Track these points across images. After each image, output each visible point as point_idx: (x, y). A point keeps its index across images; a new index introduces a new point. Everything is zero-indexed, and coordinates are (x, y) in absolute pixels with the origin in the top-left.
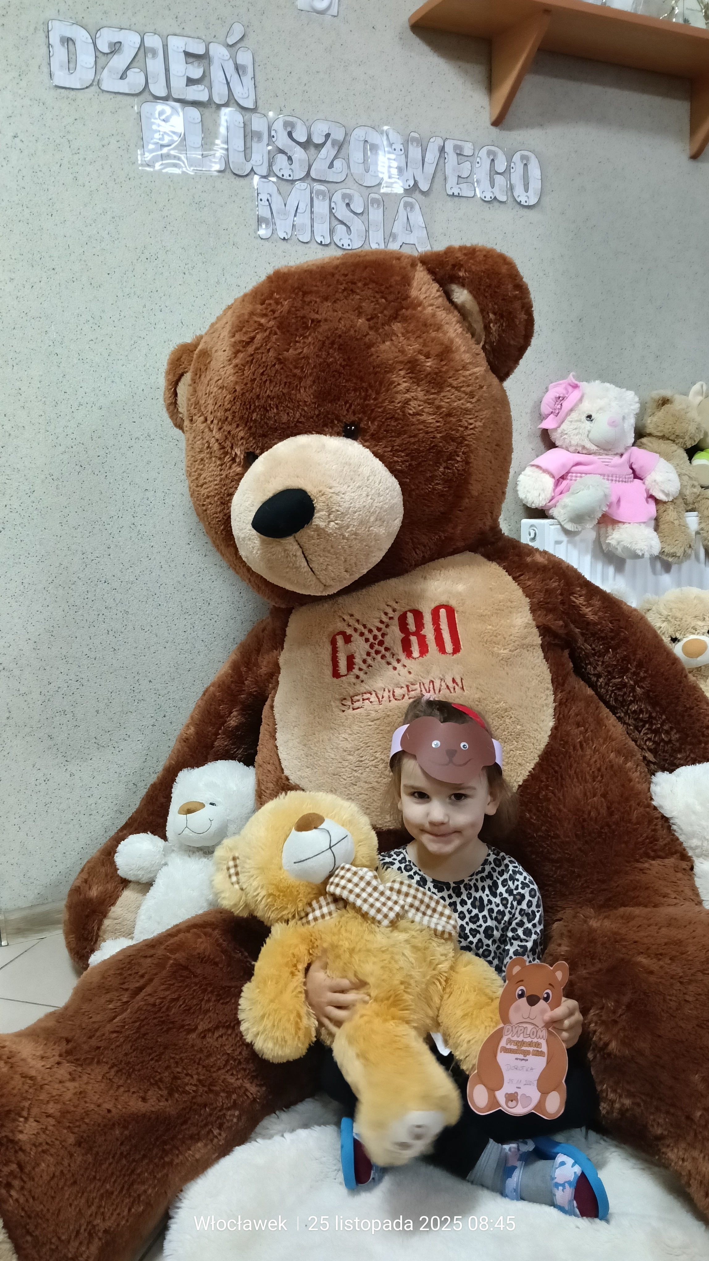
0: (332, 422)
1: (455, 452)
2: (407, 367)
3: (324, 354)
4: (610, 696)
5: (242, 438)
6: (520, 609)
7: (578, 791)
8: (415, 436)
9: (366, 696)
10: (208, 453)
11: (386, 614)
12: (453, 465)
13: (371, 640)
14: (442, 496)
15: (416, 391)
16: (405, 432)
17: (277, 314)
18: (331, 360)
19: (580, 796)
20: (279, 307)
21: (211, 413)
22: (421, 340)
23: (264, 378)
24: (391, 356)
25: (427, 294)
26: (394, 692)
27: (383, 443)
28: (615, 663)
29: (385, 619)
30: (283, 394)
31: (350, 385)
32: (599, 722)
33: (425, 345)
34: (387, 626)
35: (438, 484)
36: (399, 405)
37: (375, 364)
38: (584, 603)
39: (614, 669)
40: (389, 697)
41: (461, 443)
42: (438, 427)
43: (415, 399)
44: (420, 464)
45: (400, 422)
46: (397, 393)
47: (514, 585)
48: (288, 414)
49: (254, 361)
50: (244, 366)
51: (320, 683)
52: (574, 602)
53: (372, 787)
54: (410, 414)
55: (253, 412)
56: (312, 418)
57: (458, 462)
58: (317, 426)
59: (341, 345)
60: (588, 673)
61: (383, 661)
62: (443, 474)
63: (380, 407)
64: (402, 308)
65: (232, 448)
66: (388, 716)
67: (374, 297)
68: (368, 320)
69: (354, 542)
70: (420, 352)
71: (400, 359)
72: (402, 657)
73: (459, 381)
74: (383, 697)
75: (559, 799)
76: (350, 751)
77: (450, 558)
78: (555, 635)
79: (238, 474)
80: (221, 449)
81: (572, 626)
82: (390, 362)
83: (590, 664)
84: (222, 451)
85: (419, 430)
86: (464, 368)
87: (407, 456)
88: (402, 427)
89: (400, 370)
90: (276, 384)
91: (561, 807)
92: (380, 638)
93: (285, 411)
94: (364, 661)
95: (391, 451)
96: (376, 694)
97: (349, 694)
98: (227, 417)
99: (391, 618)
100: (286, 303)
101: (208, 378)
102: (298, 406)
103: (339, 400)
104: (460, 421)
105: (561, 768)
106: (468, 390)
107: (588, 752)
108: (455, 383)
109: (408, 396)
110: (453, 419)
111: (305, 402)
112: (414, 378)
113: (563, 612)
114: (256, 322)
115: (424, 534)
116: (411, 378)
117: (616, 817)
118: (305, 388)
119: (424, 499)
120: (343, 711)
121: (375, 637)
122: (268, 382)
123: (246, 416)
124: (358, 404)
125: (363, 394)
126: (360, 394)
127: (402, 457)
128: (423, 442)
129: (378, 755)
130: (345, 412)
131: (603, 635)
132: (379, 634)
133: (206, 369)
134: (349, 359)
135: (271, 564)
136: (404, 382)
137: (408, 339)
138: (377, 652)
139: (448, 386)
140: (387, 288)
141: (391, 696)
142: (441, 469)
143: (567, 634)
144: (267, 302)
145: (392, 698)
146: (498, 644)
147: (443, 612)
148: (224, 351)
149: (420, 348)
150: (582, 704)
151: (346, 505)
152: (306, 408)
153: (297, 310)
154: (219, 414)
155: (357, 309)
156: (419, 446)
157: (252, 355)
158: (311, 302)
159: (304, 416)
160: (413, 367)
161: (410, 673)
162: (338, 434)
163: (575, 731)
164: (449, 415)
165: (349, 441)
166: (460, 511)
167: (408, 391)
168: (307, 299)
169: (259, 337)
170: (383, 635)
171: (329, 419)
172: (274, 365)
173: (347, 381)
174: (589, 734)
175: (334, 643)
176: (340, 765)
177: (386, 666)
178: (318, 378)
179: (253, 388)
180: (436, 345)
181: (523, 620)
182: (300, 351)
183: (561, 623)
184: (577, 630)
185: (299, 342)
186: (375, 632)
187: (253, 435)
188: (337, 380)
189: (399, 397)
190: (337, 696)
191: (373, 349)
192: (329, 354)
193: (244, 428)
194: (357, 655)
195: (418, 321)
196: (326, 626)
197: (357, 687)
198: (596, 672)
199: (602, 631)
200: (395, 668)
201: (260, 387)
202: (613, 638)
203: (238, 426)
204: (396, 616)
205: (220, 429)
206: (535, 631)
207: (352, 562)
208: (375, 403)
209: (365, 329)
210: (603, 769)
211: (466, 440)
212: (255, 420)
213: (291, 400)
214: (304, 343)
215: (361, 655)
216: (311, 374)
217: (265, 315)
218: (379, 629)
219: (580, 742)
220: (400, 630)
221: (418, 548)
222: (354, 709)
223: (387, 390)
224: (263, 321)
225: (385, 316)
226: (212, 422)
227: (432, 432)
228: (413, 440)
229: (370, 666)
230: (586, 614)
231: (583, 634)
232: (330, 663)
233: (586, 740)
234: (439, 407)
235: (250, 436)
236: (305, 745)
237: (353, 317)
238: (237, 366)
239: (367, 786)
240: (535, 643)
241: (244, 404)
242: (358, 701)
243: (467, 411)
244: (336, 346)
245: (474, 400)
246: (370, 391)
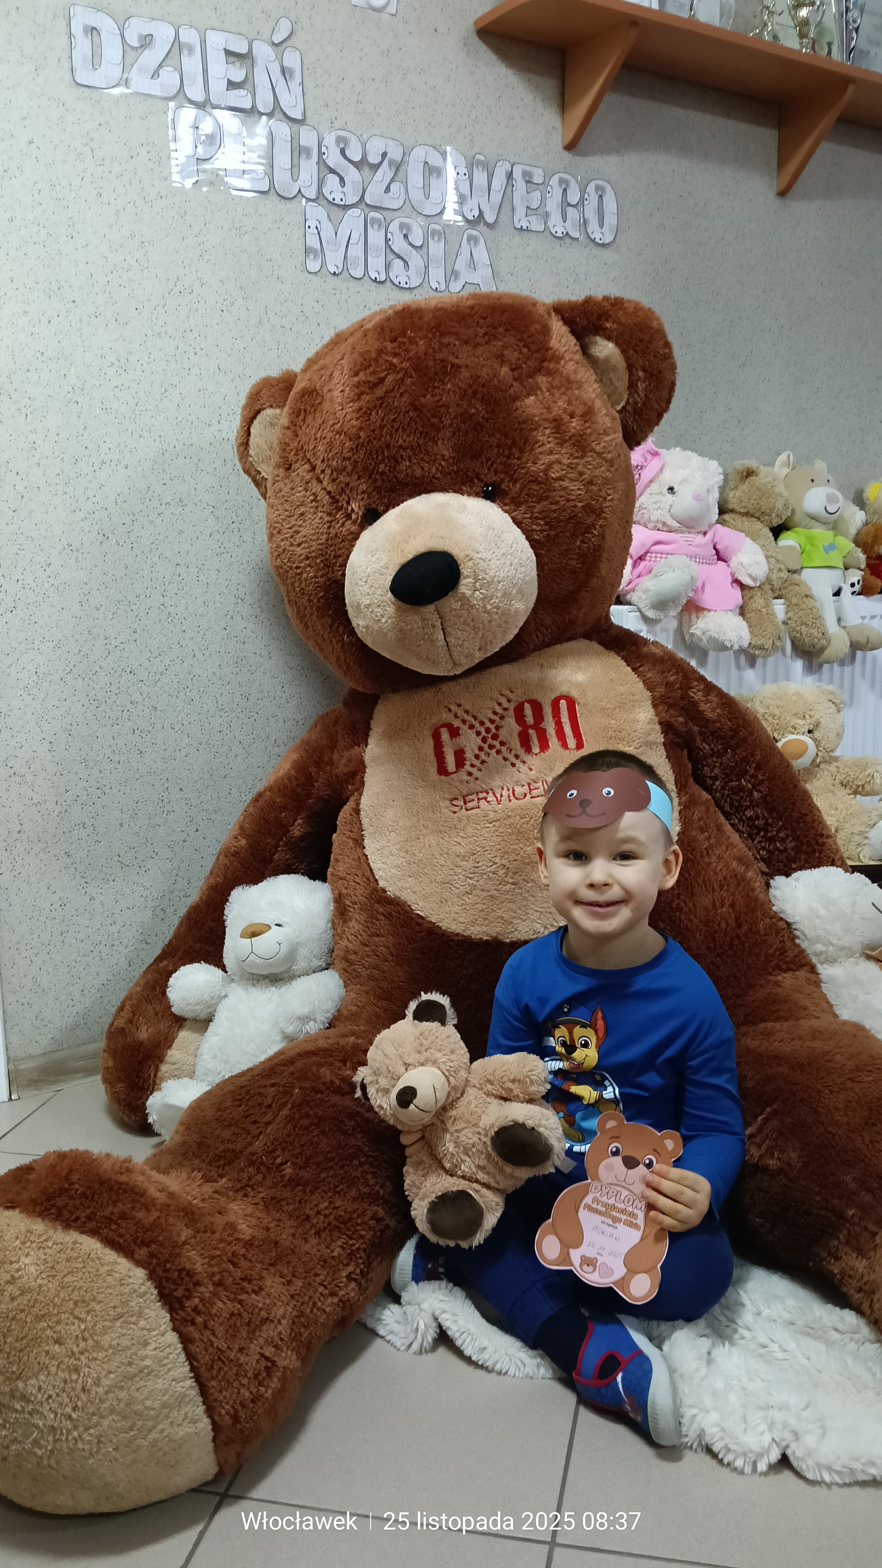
0: (472, 481)
1: (593, 524)
2: (552, 426)
3: (465, 404)
4: (726, 801)
5: (363, 492)
6: (642, 704)
7: (707, 901)
8: (556, 503)
9: (481, 795)
10: (312, 507)
11: (500, 704)
12: (590, 539)
13: (484, 733)
14: (573, 572)
15: (559, 453)
16: (547, 498)
17: (412, 354)
18: (473, 411)
19: (710, 907)
20: (414, 346)
21: (323, 461)
22: (565, 398)
23: (396, 425)
24: (536, 411)
25: (566, 348)
26: (513, 790)
27: (523, 508)
28: (733, 764)
29: (498, 710)
30: (419, 445)
31: (494, 441)
32: (719, 828)
33: (570, 403)
34: (502, 718)
35: (571, 559)
36: (542, 467)
37: (521, 419)
38: (703, 699)
39: (732, 772)
40: (509, 796)
41: (599, 515)
42: (580, 495)
43: (560, 463)
44: (557, 535)
45: (542, 486)
46: (541, 453)
47: (633, 677)
48: (422, 468)
49: (385, 405)
50: (372, 411)
51: (424, 781)
52: (693, 697)
53: (491, 896)
54: (553, 478)
55: (380, 462)
56: (449, 474)
57: (595, 536)
58: (454, 484)
59: (484, 395)
60: (705, 776)
61: (500, 757)
62: (579, 547)
63: (523, 468)
64: (544, 360)
65: (348, 503)
66: (509, 817)
67: (517, 345)
68: (513, 370)
69: (496, 617)
70: (565, 411)
71: (546, 416)
72: (521, 752)
73: (602, 445)
74: (501, 796)
75: (690, 909)
76: (464, 856)
77: (566, 645)
78: (677, 733)
79: (352, 533)
80: (332, 503)
81: (691, 724)
82: (537, 419)
83: (707, 765)
84: (335, 505)
85: (561, 497)
86: (606, 433)
87: (546, 524)
88: (544, 492)
89: (546, 428)
90: (410, 432)
91: (692, 917)
92: (494, 730)
93: (419, 464)
94: (477, 757)
95: (530, 518)
96: (494, 794)
97: (462, 793)
98: (346, 467)
99: (505, 709)
100: (422, 342)
101: (320, 421)
102: (435, 461)
103: (480, 456)
104: (600, 490)
105: (690, 875)
106: (610, 456)
107: (714, 859)
108: (598, 448)
109: (553, 458)
110: (595, 488)
111: (443, 455)
112: (559, 438)
113: (682, 708)
114: (387, 361)
115: (548, 615)
116: (555, 438)
117: (745, 928)
118: (443, 440)
119: (555, 575)
120: (455, 812)
121: (488, 730)
122: (400, 430)
123: (372, 467)
124: (501, 463)
125: (507, 452)
126: (503, 452)
127: (541, 525)
128: (564, 510)
129: (497, 860)
130: (486, 471)
131: (722, 734)
132: (492, 727)
133: (315, 411)
134: (493, 411)
135: (403, 637)
136: (549, 442)
137: (553, 394)
138: (491, 747)
139: (591, 451)
140: (528, 336)
141: (511, 795)
142: (578, 543)
143: (687, 732)
144: (400, 339)
145: (512, 798)
146: (623, 740)
147: (563, 703)
148: (342, 391)
149: (565, 406)
150: (703, 808)
151: (492, 573)
152: (443, 463)
153: (434, 352)
154: (334, 463)
155: (500, 356)
156: (560, 515)
157: (381, 398)
158: (449, 344)
159: (441, 472)
160: (557, 425)
161: (531, 769)
162: (477, 495)
163: (701, 837)
164: (590, 482)
165: (488, 503)
166: (587, 591)
167: (551, 453)
168: (445, 340)
169: (390, 378)
170: (498, 728)
171: (468, 476)
172: (408, 412)
173: (490, 436)
174: (712, 840)
175: (436, 736)
176: (451, 872)
177: (503, 762)
178: (459, 430)
179: (382, 436)
180: (580, 404)
181: (646, 714)
182: (438, 398)
183: (681, 719)
184: (696, 729)
185: (438, 388)
186: (488, 724)
187: (378, 490)
188: (478, 434)
189: (545, 459)
190: (447, 796)
191: (518, 403)
192: (471, 404)
193: (368, 481)
194: (467, 749)
195: (561, 376)
196: (428, 717)
197: (471, 785)
198: (713, 774)
199: (721, 730)
200: (513, 765)
201: (391, 436)
202: (732, 738)
203: (359, 478)
204: (512, 707)
205: (334, 480)
206: (658, 727)
207: (489, 639)
208: (519, 462)
209: (509, 379)
210: (728, 877)
211: (604, 512)
212: (383, 472)
213: (427, 453)
214: (443, 389)
215: (472, 750)
216: (451, 425)
217: (395, 355)
218: (492, 721)
219: (706, 849)
220: (516, 721)
221: (540, 631)
222: (467, 810)
223: (531, 450)
224: (395, 361)
225: (529, 367)
226: (323, 471)
227: (573, 500)
228: (554, 507)
229: (483, 762)
230: (704, 711)
231: (701, 733)
232: (433, 758)
233: (711, 846)
234: (581, 474)
235: (374, 490)
236: (407, 852)
237: (495, 365)
238: (361, 409)
239: (484, 894)
240: (658, 741)
241: (370, 453)
242: (473, 800)
243: (607, 481)
244: (479, 396)
245: (613, 469)
246: (514, 450)
